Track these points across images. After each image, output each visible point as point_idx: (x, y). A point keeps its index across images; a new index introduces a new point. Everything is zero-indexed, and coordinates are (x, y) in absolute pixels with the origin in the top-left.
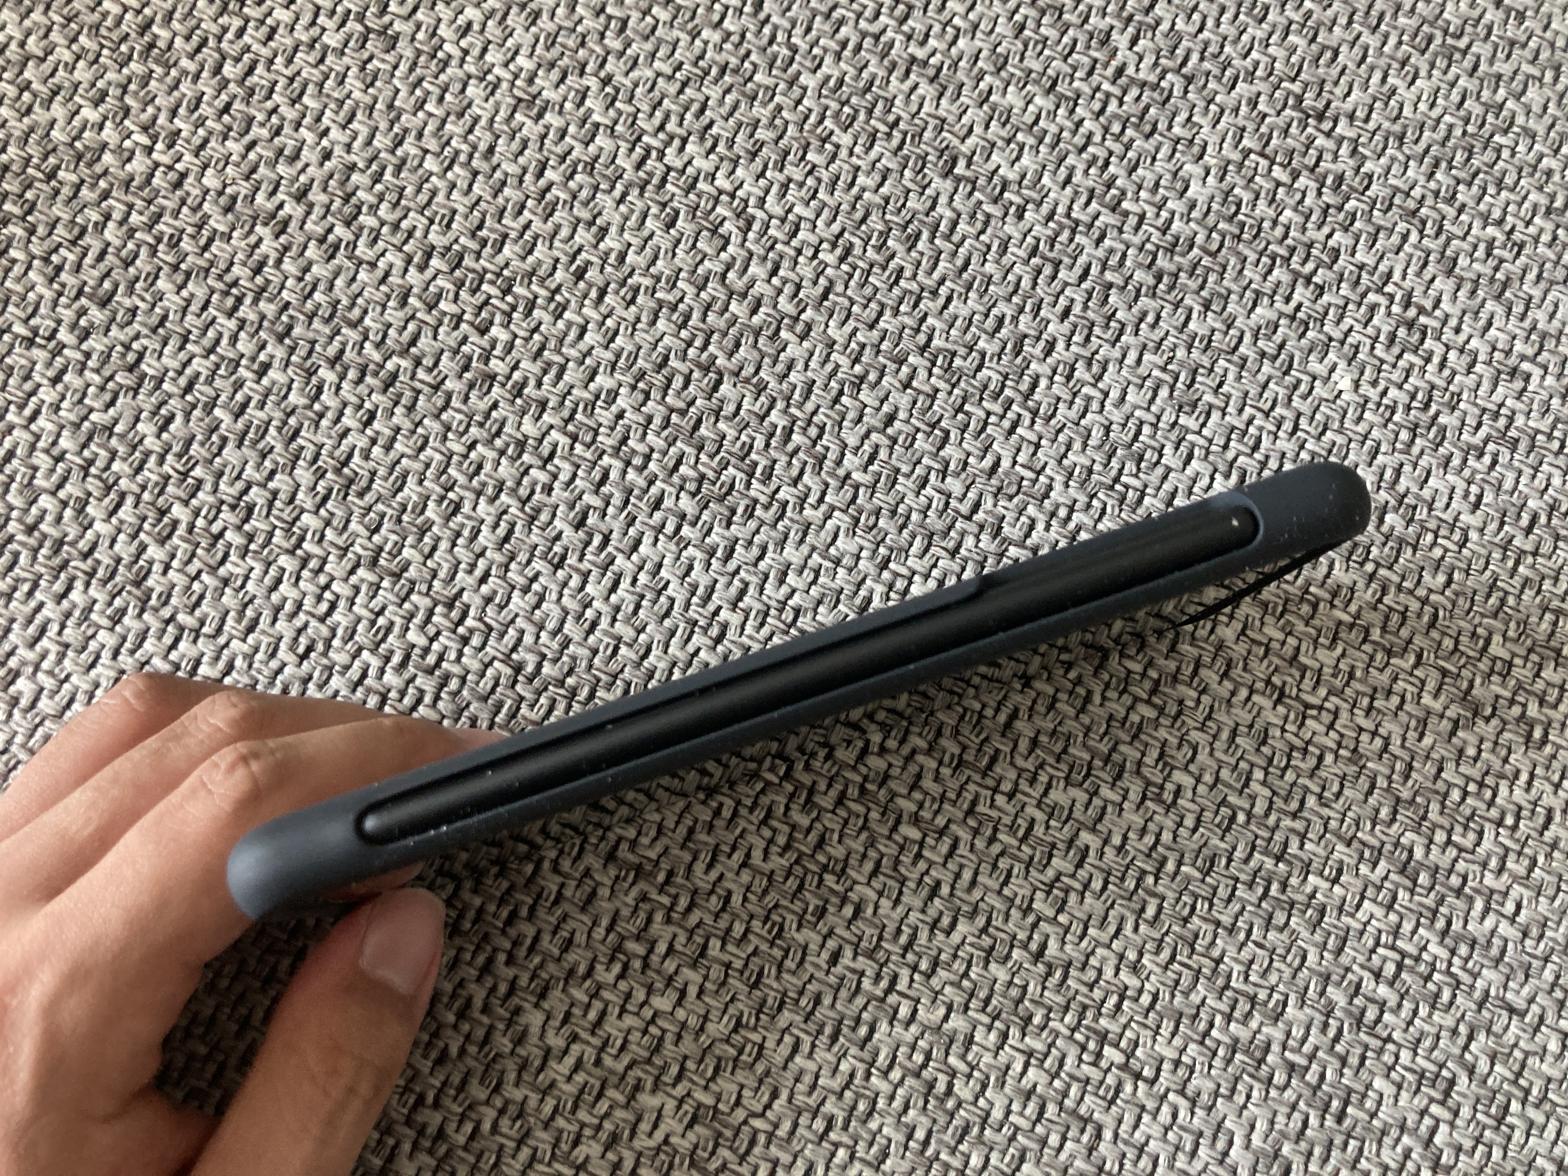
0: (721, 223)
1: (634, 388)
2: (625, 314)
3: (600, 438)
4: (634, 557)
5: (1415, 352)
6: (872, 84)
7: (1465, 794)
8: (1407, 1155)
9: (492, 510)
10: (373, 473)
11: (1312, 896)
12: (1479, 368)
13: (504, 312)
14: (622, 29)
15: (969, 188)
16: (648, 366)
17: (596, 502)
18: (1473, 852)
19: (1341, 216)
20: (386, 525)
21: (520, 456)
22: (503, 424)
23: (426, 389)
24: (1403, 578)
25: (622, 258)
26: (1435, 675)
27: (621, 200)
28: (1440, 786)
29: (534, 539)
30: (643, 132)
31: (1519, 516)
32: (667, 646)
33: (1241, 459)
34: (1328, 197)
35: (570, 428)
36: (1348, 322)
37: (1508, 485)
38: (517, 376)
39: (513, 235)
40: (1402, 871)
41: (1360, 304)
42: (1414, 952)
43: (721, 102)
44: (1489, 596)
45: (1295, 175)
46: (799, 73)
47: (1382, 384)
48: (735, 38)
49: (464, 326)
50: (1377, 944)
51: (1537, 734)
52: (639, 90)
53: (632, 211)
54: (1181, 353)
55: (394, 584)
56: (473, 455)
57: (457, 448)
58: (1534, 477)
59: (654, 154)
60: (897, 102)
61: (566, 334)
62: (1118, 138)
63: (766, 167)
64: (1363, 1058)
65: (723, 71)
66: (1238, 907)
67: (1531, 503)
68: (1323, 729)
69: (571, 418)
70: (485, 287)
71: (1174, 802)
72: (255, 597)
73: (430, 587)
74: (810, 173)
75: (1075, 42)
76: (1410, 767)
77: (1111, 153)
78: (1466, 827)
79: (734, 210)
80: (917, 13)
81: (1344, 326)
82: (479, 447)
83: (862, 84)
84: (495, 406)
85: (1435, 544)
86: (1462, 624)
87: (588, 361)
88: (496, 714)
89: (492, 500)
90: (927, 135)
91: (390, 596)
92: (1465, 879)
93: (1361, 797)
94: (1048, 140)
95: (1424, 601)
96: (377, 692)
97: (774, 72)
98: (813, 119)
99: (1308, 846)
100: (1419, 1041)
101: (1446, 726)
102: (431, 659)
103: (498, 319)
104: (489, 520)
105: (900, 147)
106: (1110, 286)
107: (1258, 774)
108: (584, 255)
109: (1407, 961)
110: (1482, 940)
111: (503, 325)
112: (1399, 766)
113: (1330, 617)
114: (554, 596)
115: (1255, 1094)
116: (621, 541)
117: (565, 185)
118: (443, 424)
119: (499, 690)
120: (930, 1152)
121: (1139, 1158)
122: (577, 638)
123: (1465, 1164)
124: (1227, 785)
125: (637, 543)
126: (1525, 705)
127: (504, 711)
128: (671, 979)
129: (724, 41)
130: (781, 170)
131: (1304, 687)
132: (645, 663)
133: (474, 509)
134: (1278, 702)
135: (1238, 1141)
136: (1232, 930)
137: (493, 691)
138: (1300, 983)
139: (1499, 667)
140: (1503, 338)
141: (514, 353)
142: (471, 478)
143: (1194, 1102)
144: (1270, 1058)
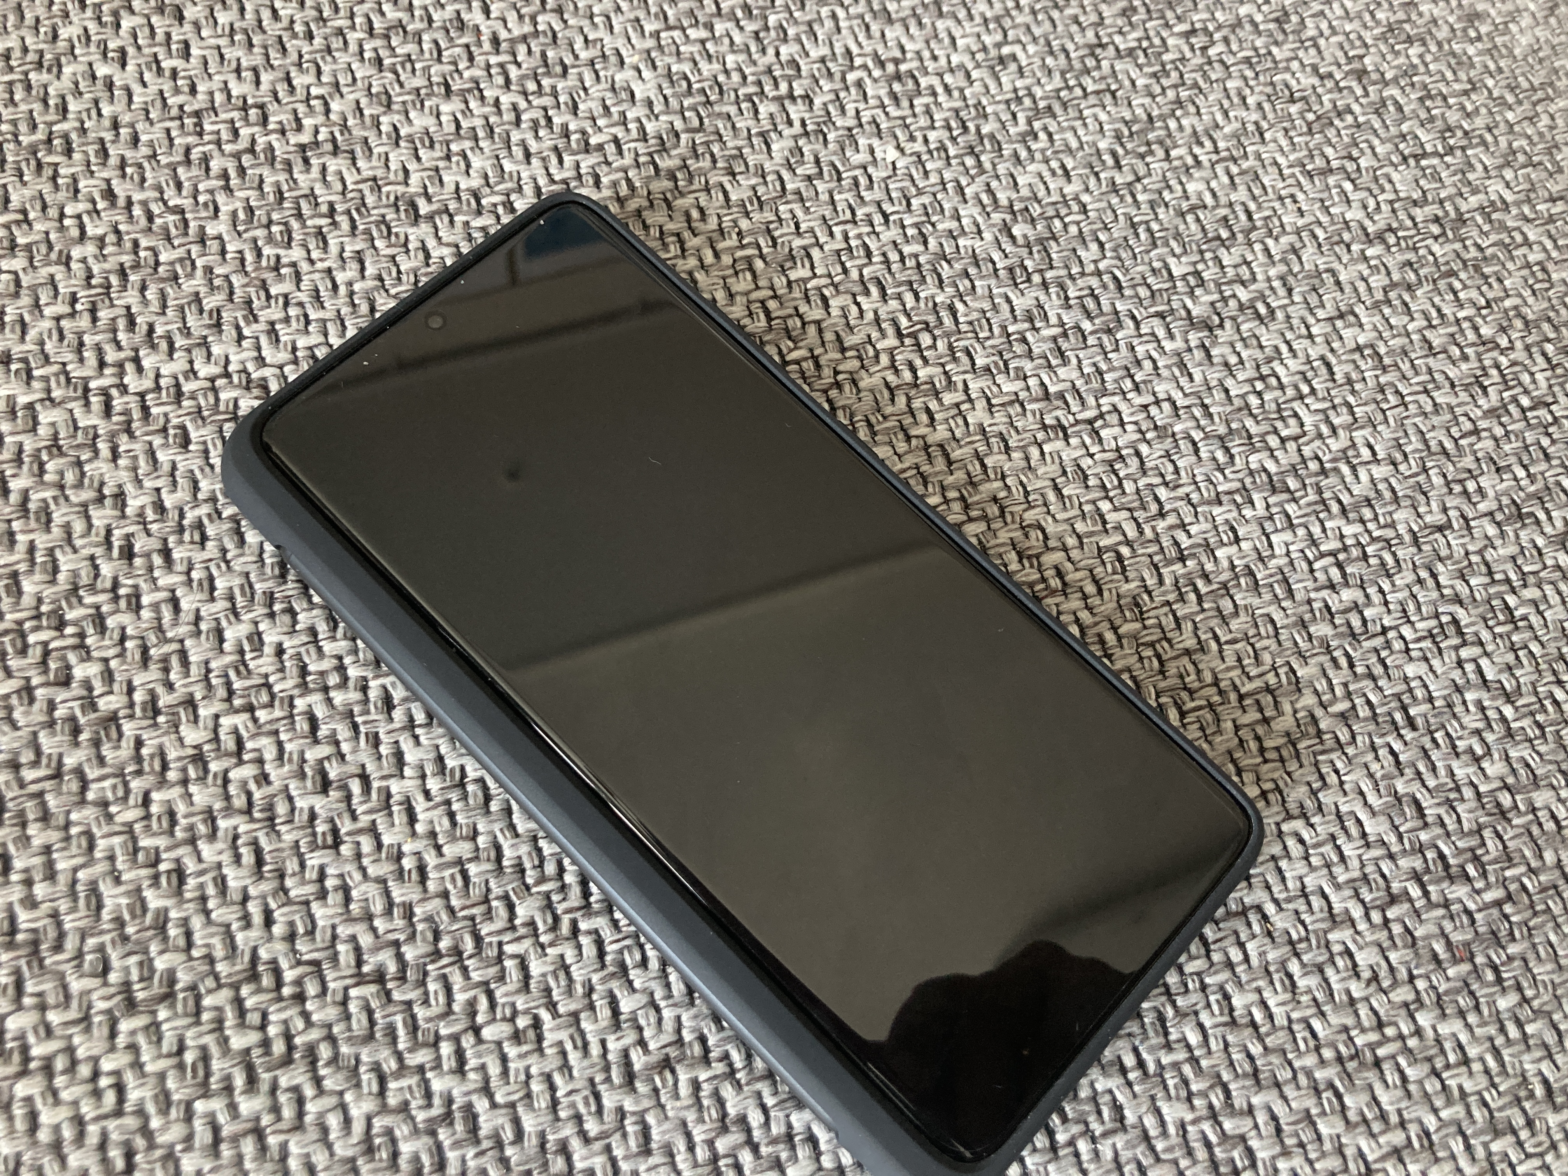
0: (236, 406)
1: (272, 615)
2: (206, 555)
3: (276, 689)
4: (407, 772)
5: (919, 94)
6: (281, 193)
7: (1259, 394)
8: (1482, 708)
9: (220, 845)
10: (55, 915)
11: (1233, 567)
12: (975, 74)
13: (74, 648)
15: (446, 218)
16: (270, 584)
17: (325, 750)
18: (1304, 434)
19: (773, 33)
20: (114, 956)
21: (206, 771)
22: (162, 755)
23: (47, 785)
24: (1067, 267)
25: (160, 508)
26: (1156, 321)
27: (115, 455)
29: (288, 838)
30: (86, 380)
31: (1103, 162)
32: (512, 827)
33: (865, 271)
34: (750, 27)
35: (237, 702)
36: (850, 108)
37: (1074, 144)
38: (139, 697)
39: (22, 567)
40: (1274, 491)
41: (847, 89)
42: (1339, 545)
43: (145, 302)
44: (1137, 235)
45: (710, 27)
46: (202, 228)
47: (918, 135)
48: (111, 238)
49: (39, 693)
50: (1310, 563)
51: (1263, 310)
52: (49, 347)
53: (135, 458)
54: (744, 224)
55: (173, 1006)
56: (154, 809)
57: (130, 815)
58: (1085, 125)
59: (114, 392)
60: (317, 192)
61: (159, 619)
62: (540, 92)
63: (238, 328)
64: (1382, 662)
65: (122, 273)
66: (1190, 624)
67: (1103, 145)
68: (1117, 430)
69: (231, 693)
70: (32, 639)
71: (1065, 584)
72: (18, 1156)
73: (217, 977)
74: (286, 304)
75: (436, 42)
76: (1205, 407)
77: (545, 109)
79: (239, 386)
80: (272, 107)
81: (851, 112)
82: (155, 796)
83: (271, 198)
84: (139, 743)
85: (1065, 226)
86: (1139, 268)
87: (204, 626)
88: (394, 1041)
89: (212, 836)
90: (370, 200)
91: (178, 1023)
92: (1317, 458)
93: (1194, 459)
94: (481, 134)
95: (1099, 273)
96: (245, 1134)
97: (176, 242)
98: (249, 257)
99: (1193, 530)
100: (1404, 611)
101: (1198, 354)
102: (279, 1048)
103: (72, 658)
104: (226, 858)
105: (354, 227)
106: (639, 211)
107: (1105, 506)
108: (117, 533)
109: (1341, 557)
110: (1372, 495)
111: (83, 660)
112: (1197, 412)
113: (1043, 340)
114: (357, 876)
115: (1339, 765)
116: (381, 768)
117: (42, 483)
118: (95, 804)
119: (377, 1015)
120: (1151, 1067)
121: (1309, 904)
122: (415, 897)
123: (1525, 675)
124: (1091, 534)
125: (399, 756)
126: (1234, 296)
127: (401, 1032)
128: (789, 1137)
129: (101, 248)
130: (256, 321)
131: (1074, 409)
132: (505, 863)
133: (200, 860)
134: (1066, 437)
135: (1363, 816)
136: (1202, 648)
137: (372, 1022)
138: (1288, 644)
139: (1192, 281)
140: (971, 41)
141: (118, 677)
142: (172, 833)
143: (1304, 816)
144: (1323, 726)
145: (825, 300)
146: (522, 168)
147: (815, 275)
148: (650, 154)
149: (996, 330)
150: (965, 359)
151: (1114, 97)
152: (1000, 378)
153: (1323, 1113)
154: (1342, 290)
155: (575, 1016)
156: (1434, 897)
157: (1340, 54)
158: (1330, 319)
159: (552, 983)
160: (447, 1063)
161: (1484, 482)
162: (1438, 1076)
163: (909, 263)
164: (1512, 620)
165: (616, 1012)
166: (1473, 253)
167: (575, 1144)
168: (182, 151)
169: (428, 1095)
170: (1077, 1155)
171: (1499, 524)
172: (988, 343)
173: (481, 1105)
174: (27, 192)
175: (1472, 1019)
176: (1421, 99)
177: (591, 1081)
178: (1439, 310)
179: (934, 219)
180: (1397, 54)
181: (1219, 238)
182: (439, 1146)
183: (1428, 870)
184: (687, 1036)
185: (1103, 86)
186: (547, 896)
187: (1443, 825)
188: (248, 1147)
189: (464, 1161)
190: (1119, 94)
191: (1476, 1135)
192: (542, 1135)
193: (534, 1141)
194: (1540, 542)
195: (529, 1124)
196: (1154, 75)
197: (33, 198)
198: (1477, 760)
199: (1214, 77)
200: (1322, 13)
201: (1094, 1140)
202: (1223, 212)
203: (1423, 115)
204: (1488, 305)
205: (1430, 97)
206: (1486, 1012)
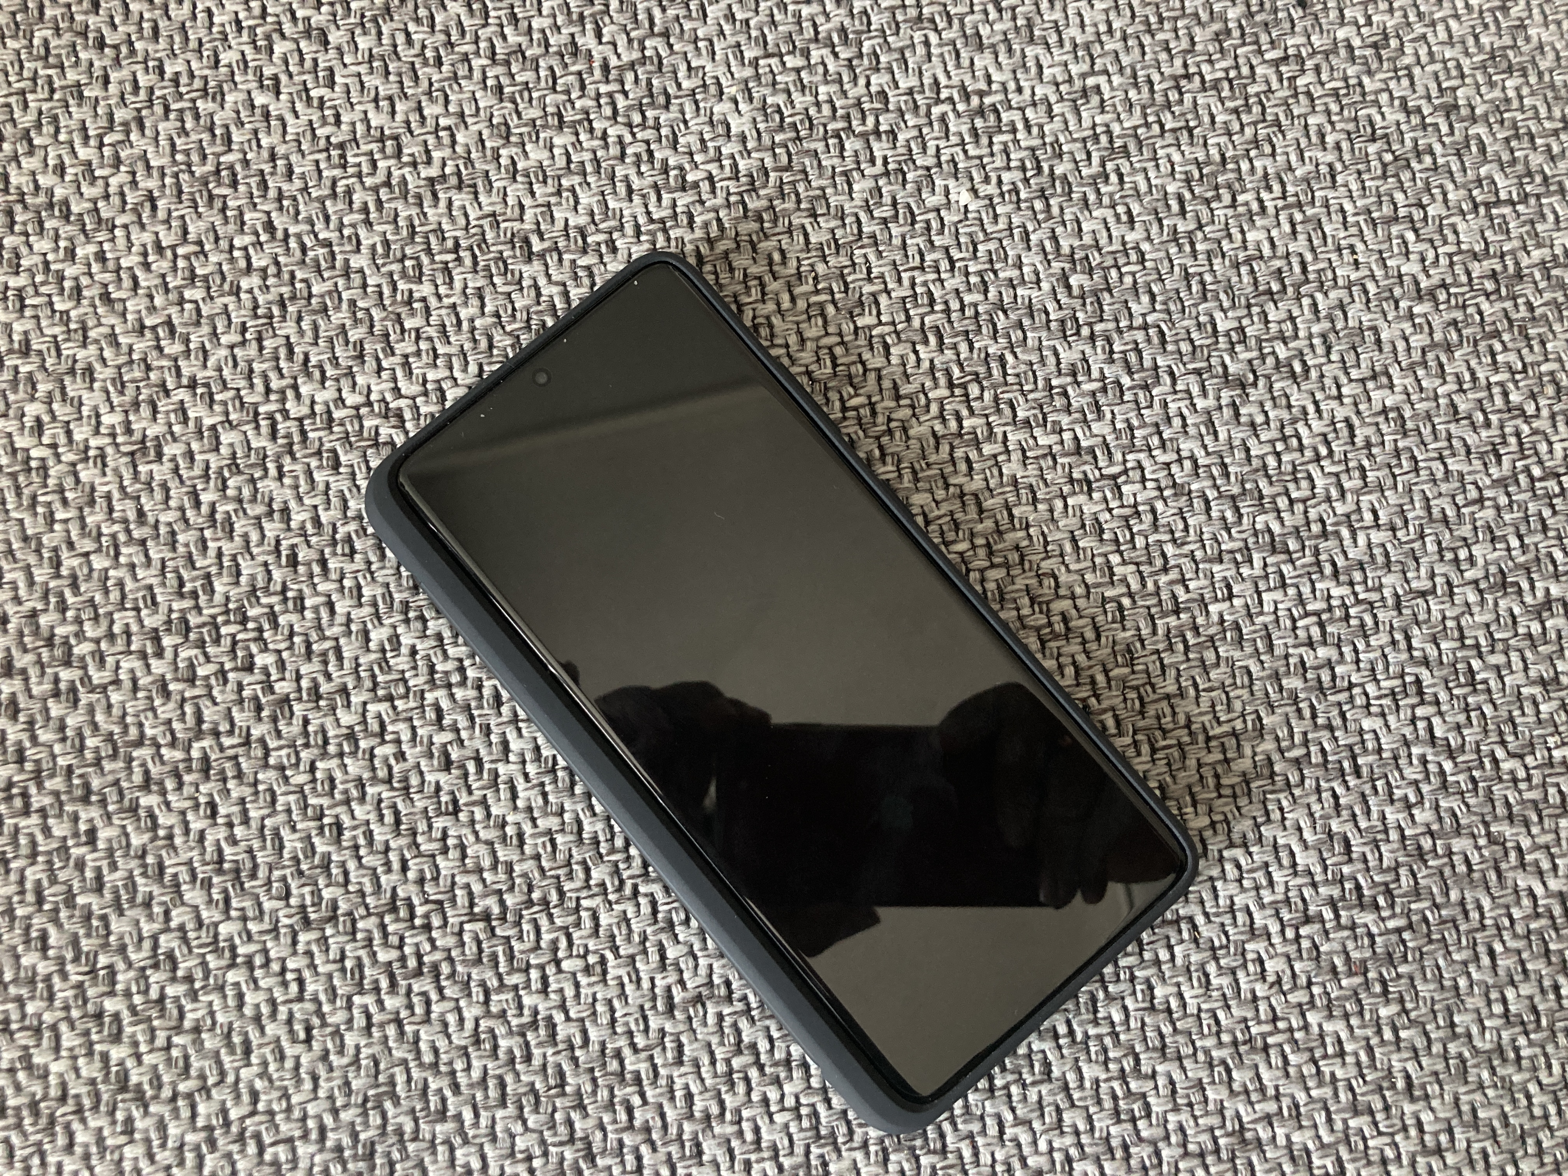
0: (377, 433)
1: (407, 621)
2: (355, 567)
3: (411, 683)
4: (512, 757)
5: (1000, 131)
6: (413, 227)
7: (1278, 455)
8: (1424, 761)
9: (368, 807)
10: (250, 851)
11: (1222, 621)
12: (1057, 109)
13: (255, 640)
14: (172, 331)
15: (555, 257)
16: (405, 595)
17: (447, 736)
18: (1314, 496)
19: (866, 61)
20: (294, 885)
21: (357, 747)
22: (324, 732)
23: (240, 751)
24: (1117, 321)
25: (317, 522)
26: (1192, 378)
27: (281, 476)
28: (1256, 463)
29: (420, 804)
30: (256, 405)
31: (1168, 206)
32: (591, 807)
33: (927, 320)
34: (845, 53)
35: (381, 693)
36: (931, 145)
37: (1143, 187)
38: (305, 683)
39: (214, 570)
40: (1274, 551)
41: (931, 124)
42: (1324, 605)
43: (301, 332)
44: (1189, 287)
45: (806, 53)
46: (347, 261)
47: (993, 176)
48: (272, 270)
49: (231, 676)
50: (1294, 621)
51: (1298, 368)
52: (226, 372)
53: (296, 478)
54: (821, 268)
55: (336, 926)
56: (319, 775)
57: (301, 778)
58: (1157, 167)
59: (278, 417)
60: (445, 227)
61: (319, 619)
62: (643, 125)
63: (378, 360)
64: (1343, 715)
65: (282, 305)
66: (1173, 672)
67: (1171, 189)
68: (1138, 486)
69: (375, 684)
70: (224, 630)
71: (1068, 629)
72: (231, 1024)
73: (367, 907)
74: (418, 338)
75: (551, 68)
76: (1224, 466)
77: (648, 143)
78: (1296, 480)
79: (379, 415)
80: (405, 139)
81: (931, 151)
82: (319, 764)
83: (405, 232)
84: (306, 722)
85: (1121, 275)
86: (1186, 323)
87: (354, 627)
88: (496, 965)
89: (362, 799)
90: (490, 236)
91: (341, 939)
92: (1322, 521)
93: (1203, 518)
94: (589, 169)
95: (1145, 327)
96: (390, 1022)
97: (326, 275)
98: (387, 291)
99: (1192, 585)
100: (1373, 670)
101: (1227, 413)
102: (412, 963)
103: (254, 649)
104: (372, 817)
105: (475, 263)
106: (726, 253)
107: (1115, 559)
108: (285, 544)
109: (1324, 617)
110: (1366, 558)
111: (261, 651)
112: (1215, 471)
113: (1083, 395)
114: (472, 838)
115: (1285, 803)
116: (490, 753)
117: (225, 497)
118: (275, 768)
119: (484, 945)
120: (1079, 1037)
121: (1234, 918)
122: (515, 858)
123: (1471, 735)
124: (1098, 585)
125: (505, 745)
126: (1274, 353)
127: (502, 959)
128: (788, 1062)
129: (265, 279)
130: (393, 354)
131: (1101, 464)
132: (585, 836)
133: (353, 817)
134: (1090, 491)
135: (1296, 849)
136: (1181, 693)
137: (480, 950)
138: (1259, 694)
139: (1234, 336)
140: (1059, 73)
141: (289, 667)
142: (332, 795)
143: (1245, 845)
144: (1277, 768)
145: (887, 347)
146: (624, 205)
147: (880, 323)
148: (740, 194)
149: (1041, 384)
150: (1007, 411)
151: (1191, 135)
152: (1037, 432)
153: (1213, 1082)
154: (1381, 350)
155: (632, 958)
156: (1343, 921)
157: (1433, 86)
158: (1363, 381)
159: (616, 931)
160: (536, 985)
161: (1476, 550)
162: (1315, 1063)
163: (968, 312)
164: (1472, 683)
165: (663, 957)
166: (1523, 312)
167: (627, 1052)
168: (328, 183)
169: (520, 1007)
170: (1009, 1096)
171: (1481, 592)
172: (1030, 396)
173: (559, 1017)
174: (202, 225)
175: (1354, 1021)
176: (1507, 140)
177: (642, 1007)
178: (1473, 374)
179: (997, 266)
180: (1492, 84)
181: (1270, 292)
182: (527, 1044)
183: (1343, 898)
184: (717, 980)
185: (1182, 124)
186: (616, 864)
187: (1365, 861)
188: (391, 1031)
189: (545, 1056)
190: (1196, 132)
191: (1338, 1111)
192: (603, 1044)
193: (597, 1047)
194: (1517, 611)
195: (594, 1034)
196: (1236, 111)
197: (207, 231)
198: (1409, 807)
199: (1296, 112)
200: (1424, 37)
201: (1024, 1086)
202: (1278, 263)
203: (1506, 157)
204: (1525, 370)
205: (1517, 137)
206: (1367, 1016)
